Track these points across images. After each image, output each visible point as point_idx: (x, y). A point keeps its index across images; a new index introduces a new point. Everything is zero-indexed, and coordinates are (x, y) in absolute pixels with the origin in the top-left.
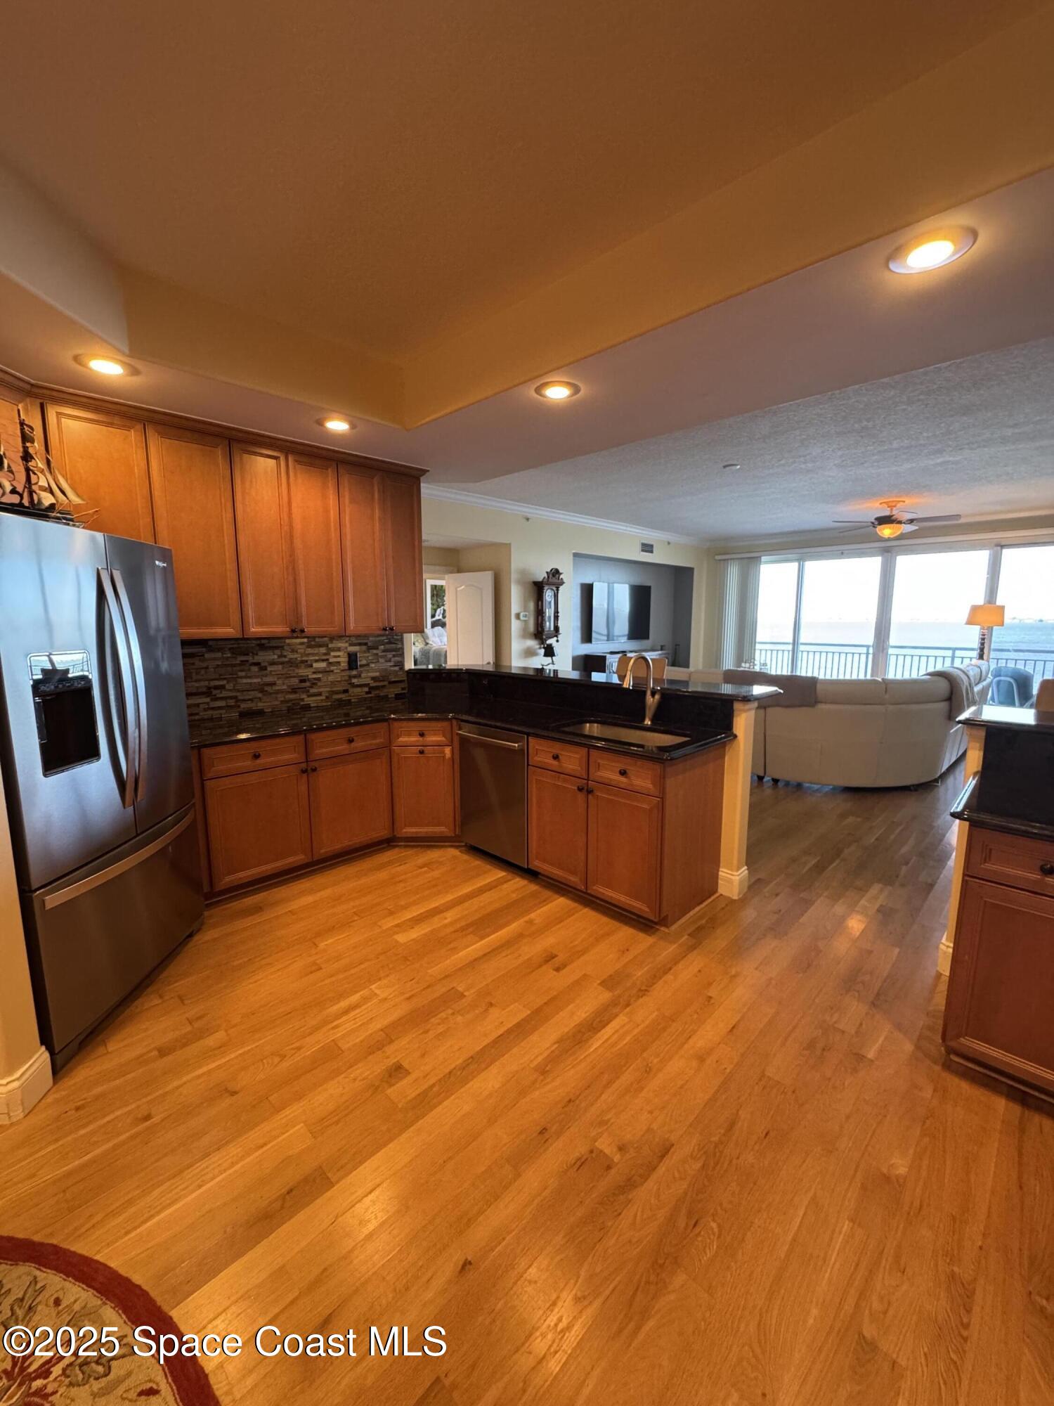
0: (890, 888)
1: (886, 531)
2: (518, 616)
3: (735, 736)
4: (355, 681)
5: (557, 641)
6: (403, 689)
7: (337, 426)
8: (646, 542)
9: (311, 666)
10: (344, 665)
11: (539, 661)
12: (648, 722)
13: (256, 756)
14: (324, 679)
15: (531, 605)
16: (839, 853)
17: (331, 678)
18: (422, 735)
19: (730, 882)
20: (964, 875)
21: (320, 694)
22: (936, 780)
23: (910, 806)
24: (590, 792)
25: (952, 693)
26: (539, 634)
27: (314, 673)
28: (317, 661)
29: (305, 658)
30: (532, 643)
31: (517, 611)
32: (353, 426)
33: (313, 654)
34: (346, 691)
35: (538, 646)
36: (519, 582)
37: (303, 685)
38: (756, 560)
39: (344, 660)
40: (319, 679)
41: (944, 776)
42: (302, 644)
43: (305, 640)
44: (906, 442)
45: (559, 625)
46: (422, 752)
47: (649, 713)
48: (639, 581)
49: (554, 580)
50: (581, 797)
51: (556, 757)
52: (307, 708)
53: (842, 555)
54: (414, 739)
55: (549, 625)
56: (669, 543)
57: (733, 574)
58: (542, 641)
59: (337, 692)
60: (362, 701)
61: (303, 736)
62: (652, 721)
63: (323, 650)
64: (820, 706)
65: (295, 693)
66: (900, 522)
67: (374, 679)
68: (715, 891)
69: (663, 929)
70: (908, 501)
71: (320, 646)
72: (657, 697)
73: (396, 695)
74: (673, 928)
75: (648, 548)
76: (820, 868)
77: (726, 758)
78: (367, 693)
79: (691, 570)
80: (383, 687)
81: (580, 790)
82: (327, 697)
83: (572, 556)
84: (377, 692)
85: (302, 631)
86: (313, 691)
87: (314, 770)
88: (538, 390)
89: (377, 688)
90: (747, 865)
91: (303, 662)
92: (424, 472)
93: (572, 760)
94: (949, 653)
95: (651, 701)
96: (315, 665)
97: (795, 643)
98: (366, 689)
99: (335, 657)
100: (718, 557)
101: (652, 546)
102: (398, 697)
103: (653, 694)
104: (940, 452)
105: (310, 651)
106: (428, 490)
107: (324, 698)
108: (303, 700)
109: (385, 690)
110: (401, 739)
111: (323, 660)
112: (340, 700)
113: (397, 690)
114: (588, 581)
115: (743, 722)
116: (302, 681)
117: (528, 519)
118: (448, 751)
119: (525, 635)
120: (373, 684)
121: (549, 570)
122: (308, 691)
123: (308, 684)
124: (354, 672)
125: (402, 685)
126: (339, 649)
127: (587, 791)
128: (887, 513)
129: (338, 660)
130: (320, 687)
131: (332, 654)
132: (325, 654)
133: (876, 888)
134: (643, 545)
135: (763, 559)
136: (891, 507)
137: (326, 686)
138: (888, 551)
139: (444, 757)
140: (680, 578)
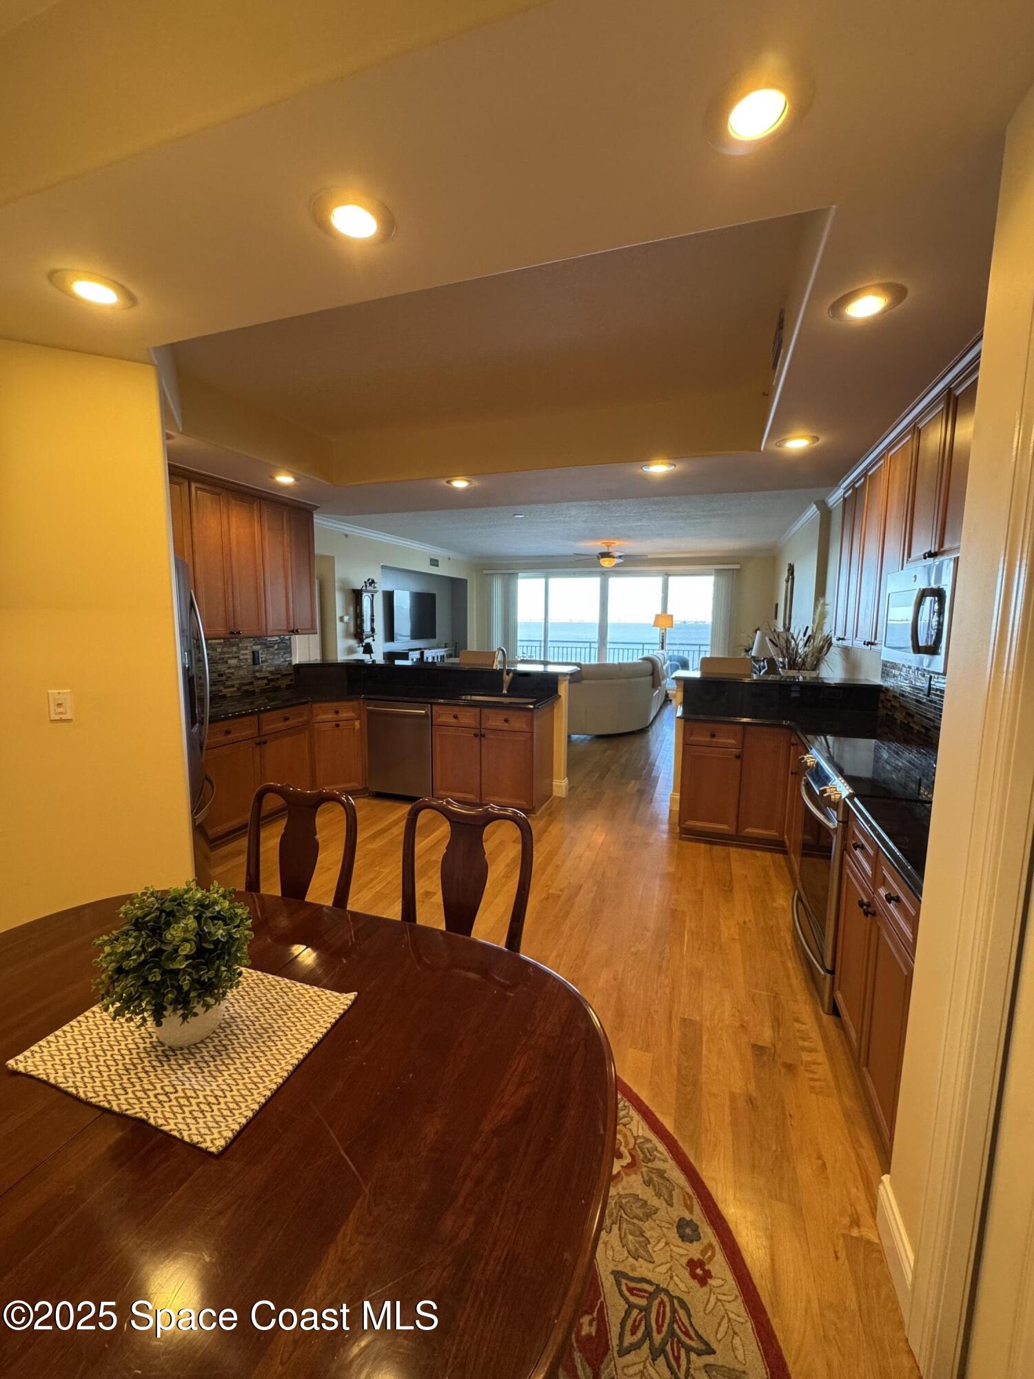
0: (638, 782)
1: (606, 563)
2: (341, 619)
3: (560, 696)
4: (257, 674)
5: (374, 640)
6: (291, 680)
7: (285, 479)
8: (433, 558)
9: (227, 662)
10: (250, 661)
11: (360, 655)
12: (505, 692)
13: (228, 732)
14: (236, 673)
15: (351, 609)
16: (609, 770)
17: (241, 672)
18: (337, 713)
19: (561, 786)
20: (684, 744)
21: (233, 686)
22: (647, 727)
23: (637, 742)
24: (483, 736)
25: (654, 669)
26: (358, 634)
27: (229, 668)
28: (230, 658)
29: (222, 656)
30: (353, 642)
31: (341, 615)
32: (297, 479)
33: (228, 653)
34: (251, 683)
35: (357, 645)
36: (343, 590)
37: (221, 678)
38: (514, 576)
39: (249, 657)
40: (232, 673)
41: (651, 724)
42: (220, 644)
43: (222, 641)
44: (624, 514)
45: (375, 627)
46: (337, 726)
47: (505, 686)
48: (419, 588)
49: (369, 588)
50: (476, 741)
51: (455, 717)
52: (224, 697)
53: (574, 575)
54: (330, 716)
55: (367, 627)
56: (449, 559)
57: (497, 586)
58: (361, 641)
59: (245, 685)
60: (263, 691)
61: (256, 717)
62: (508, 691)
63: (235, 649)
64: (584, 682)
65: (215, 685)
66: (614, 557)
67: (271, 672)
68: (551, 795)
69: (533, 815)
70: (617, 543)
71: (233, 646)
72: (511, 675)
73: (287, 685)
74: (538, 814)
75: (434, 563)
76: (602, 777)
77: (555, 710)
78: (267, 684)
79: (465, 581)
80: (278, 679)
81: (476, 735)
82: (238, 688)
83: (380, 570)
84: (273, 683)
85: (239, 633)
86: (228, 683)
87: (265, 743)
88: (449, 482)
89: (272, 680)
90: (567, 776)
91: (220, 659)
92: (317, 507)
93: (468, 718)
94: (641, 646)
95: (507, 678)
96: (229, 661)
97: (545, 641)
98: (265, 681)
99: (243, 654)
100: (485, 572)
101: (438, 561)
102: (288, 687)
103: (508, 674)
104: (641, 520)
105: (225, 649)
106: (319, 520)
107: (235, 689)
108: (221, 691)
109: (279, 682)
110: (319, 717)
111: (236, 658)
112: (247, 691)
113: (286, 682)
114: (389, 588)
115: (563, 689)
116: (221, 675)
117: (347, 536)
118: (357, 723)
119: (347, 635)
120: (271, 677)
121: (366, 580)
122: (224, 684)
123: (224, 678)
124: (257, 667)
125: (291, 677)
126: (246, 649)
127: (480, 736)
128: (605, 550)
129: (246, 657)
130: (233, 680)
131: (242, 652)
132: (236, 653)
133: (633, 782)
134: (431, 560)
135: (520, 575)
136: (608, 546)
137: (237, 679)
138: (605, 575)
139: (354, 729)
140: (457, 586)
